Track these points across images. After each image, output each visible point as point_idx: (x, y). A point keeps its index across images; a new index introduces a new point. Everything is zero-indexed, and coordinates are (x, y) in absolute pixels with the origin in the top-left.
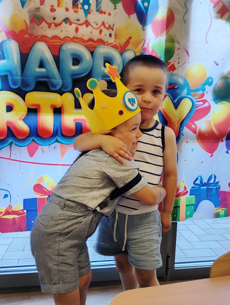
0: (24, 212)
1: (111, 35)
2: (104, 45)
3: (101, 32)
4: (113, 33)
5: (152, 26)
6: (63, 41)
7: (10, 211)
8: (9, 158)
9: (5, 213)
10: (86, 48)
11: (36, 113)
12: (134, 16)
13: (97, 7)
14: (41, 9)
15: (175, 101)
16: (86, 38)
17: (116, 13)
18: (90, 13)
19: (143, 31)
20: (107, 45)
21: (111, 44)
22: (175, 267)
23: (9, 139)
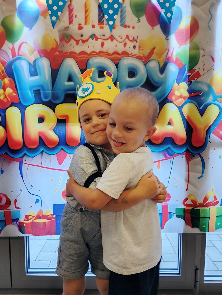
0: (54, 217)
1: (135, 47)
2: (129, 56)
3: (125, 45)
4: (137, 45)
5: (176, 35)
6: (90, 55)
7: (41, 215)
8: (40, 165)
9: (36, 217)
10: (111, 61)
11: (64, 124)
12: (158, 28)
13: (121, 21)
14: (69, 28)
15: (201, 108)
16: (111, 52)
17: (140, 26)
18: (114, 28)
19: (166, 41)
20: (131, 56)
21: (135, 55)
22: (205, 280)
23: (40, 148)
